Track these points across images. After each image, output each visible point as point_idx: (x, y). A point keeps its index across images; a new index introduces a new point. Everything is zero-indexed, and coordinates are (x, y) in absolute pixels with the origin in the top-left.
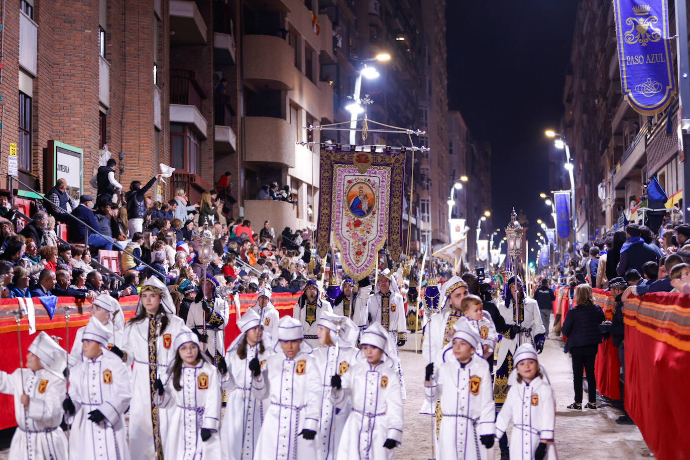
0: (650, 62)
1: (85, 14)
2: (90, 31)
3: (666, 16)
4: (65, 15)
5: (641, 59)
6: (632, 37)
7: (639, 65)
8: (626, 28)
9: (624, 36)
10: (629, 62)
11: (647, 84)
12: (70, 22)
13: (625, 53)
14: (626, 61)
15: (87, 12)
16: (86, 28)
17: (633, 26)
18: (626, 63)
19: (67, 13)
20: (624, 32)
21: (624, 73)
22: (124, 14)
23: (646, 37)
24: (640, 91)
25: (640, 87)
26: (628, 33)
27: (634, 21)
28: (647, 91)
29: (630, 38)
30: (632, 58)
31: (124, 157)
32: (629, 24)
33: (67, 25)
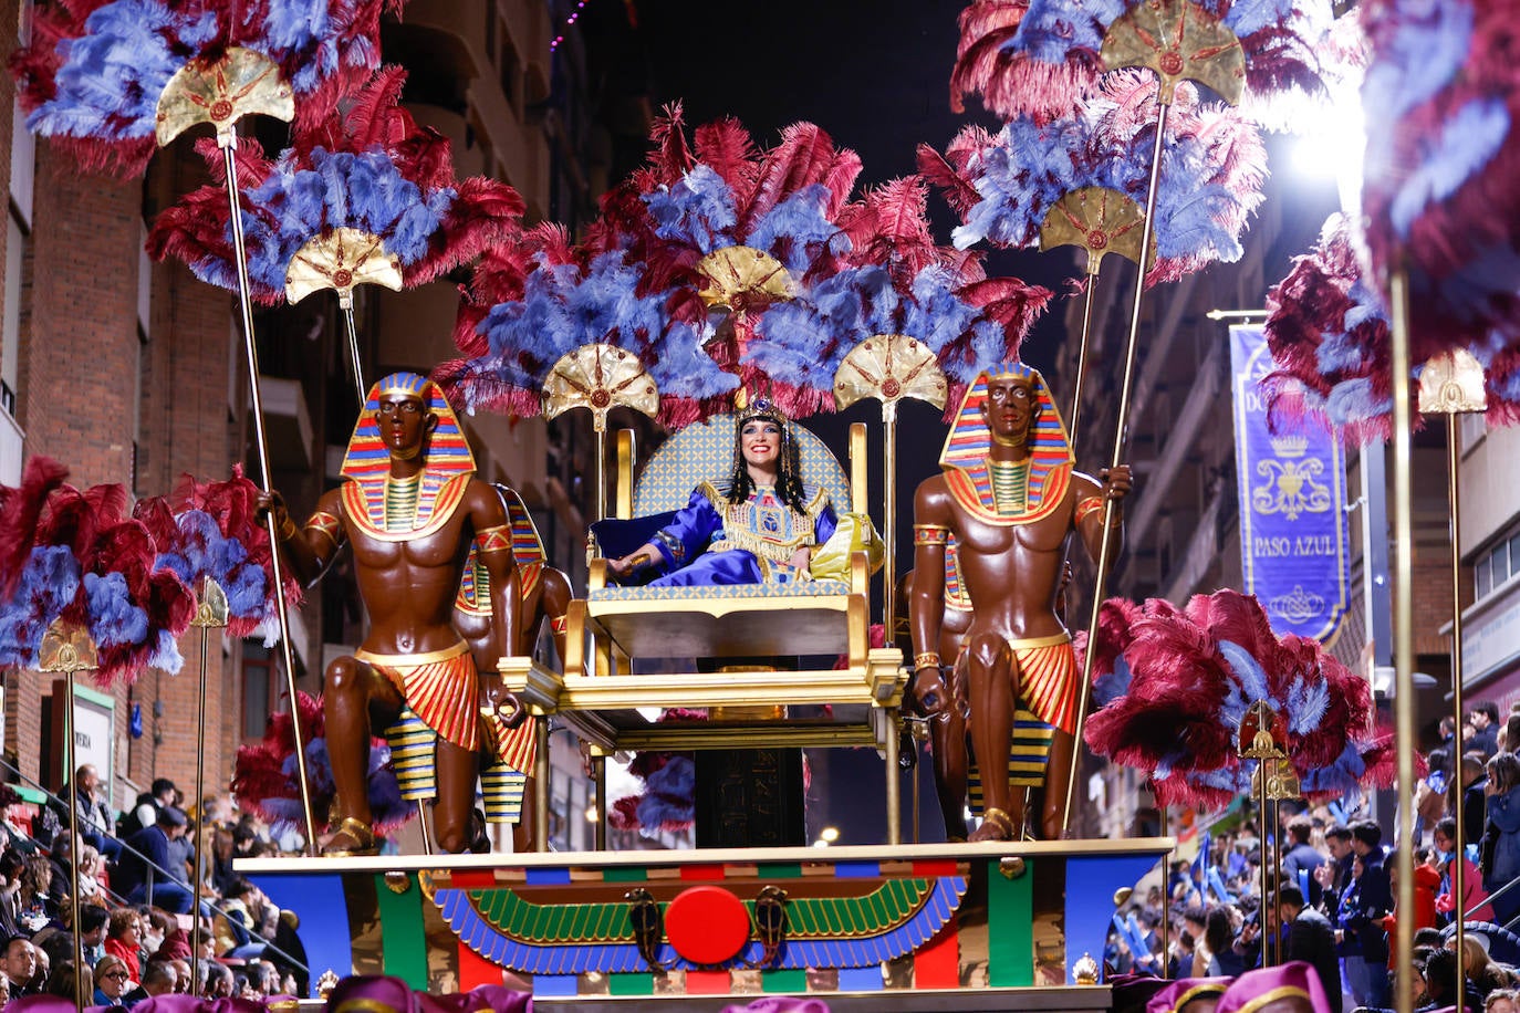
0: (1302, 553)
1: (111, 412)
2: (119, 448)
3: (1340, 460)
4: (70, 412)
5: (1284, 546)
6: (1267, 500)
7: (1280, 557)
8: (1258, 480)
9: (1252, 497)
10: (1260, 551)
11: (1294, 596)
12: (81, 428)
13: (1253, 532)
14: (1253, 548)
15: (116, 406)
16: (112, 441)
17: (1272, 478)
18: (1253, 552)
19: (74, 406)
20: (1252, 489)
21: (1250, 571)
22: (170, 407)
23: (1297, 501)
24: (1279, 609)
25: (1280, 604)
26: (1261, 492)
27: (1274, 468)
28: (1293, 611)
29: (1263, 502)
30: (1267, 542)
31: (163, 711)
32: (1264, 474)
33: (75, 433)
